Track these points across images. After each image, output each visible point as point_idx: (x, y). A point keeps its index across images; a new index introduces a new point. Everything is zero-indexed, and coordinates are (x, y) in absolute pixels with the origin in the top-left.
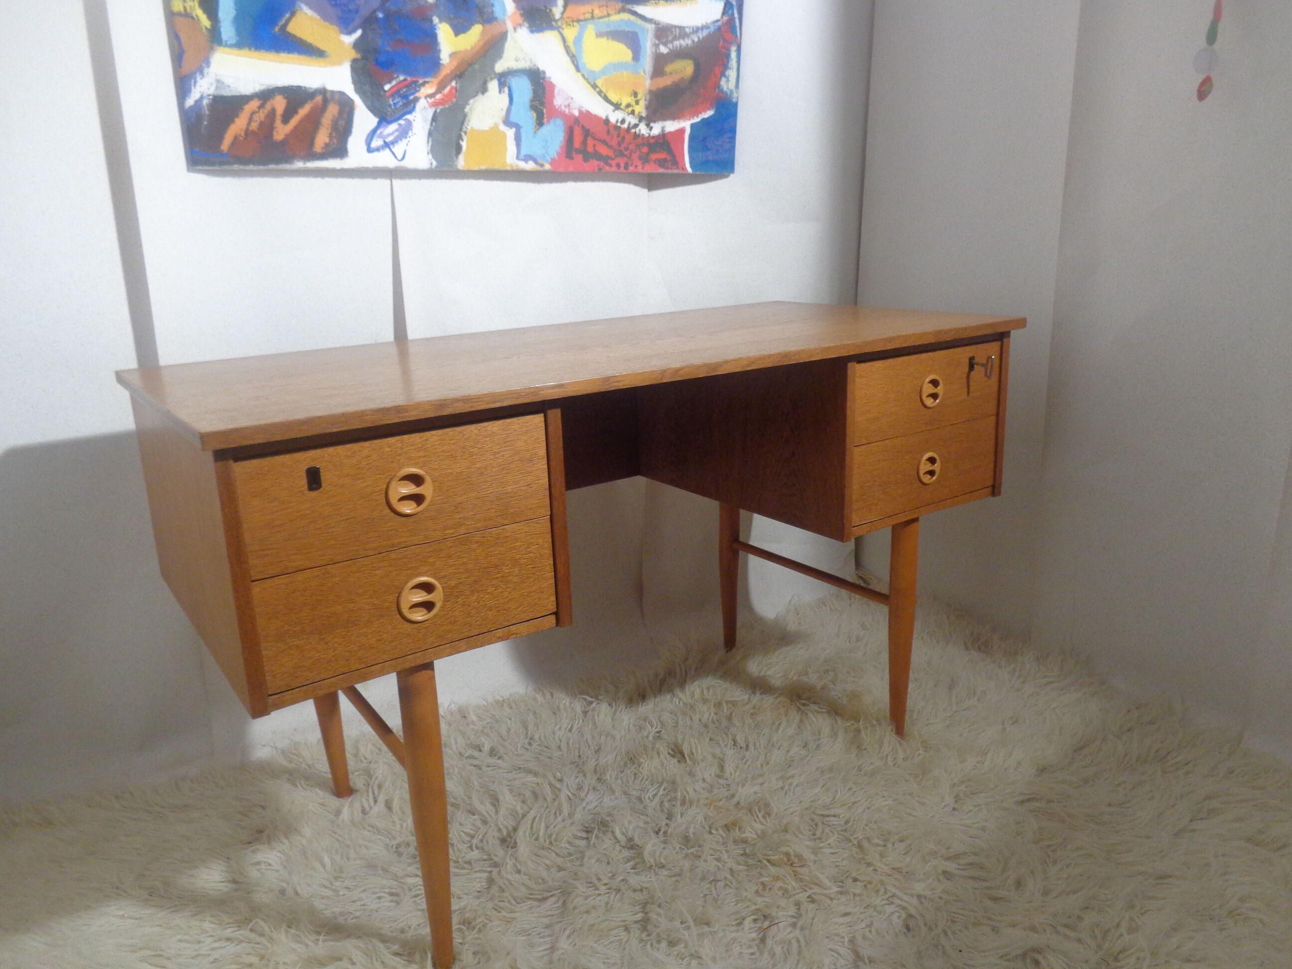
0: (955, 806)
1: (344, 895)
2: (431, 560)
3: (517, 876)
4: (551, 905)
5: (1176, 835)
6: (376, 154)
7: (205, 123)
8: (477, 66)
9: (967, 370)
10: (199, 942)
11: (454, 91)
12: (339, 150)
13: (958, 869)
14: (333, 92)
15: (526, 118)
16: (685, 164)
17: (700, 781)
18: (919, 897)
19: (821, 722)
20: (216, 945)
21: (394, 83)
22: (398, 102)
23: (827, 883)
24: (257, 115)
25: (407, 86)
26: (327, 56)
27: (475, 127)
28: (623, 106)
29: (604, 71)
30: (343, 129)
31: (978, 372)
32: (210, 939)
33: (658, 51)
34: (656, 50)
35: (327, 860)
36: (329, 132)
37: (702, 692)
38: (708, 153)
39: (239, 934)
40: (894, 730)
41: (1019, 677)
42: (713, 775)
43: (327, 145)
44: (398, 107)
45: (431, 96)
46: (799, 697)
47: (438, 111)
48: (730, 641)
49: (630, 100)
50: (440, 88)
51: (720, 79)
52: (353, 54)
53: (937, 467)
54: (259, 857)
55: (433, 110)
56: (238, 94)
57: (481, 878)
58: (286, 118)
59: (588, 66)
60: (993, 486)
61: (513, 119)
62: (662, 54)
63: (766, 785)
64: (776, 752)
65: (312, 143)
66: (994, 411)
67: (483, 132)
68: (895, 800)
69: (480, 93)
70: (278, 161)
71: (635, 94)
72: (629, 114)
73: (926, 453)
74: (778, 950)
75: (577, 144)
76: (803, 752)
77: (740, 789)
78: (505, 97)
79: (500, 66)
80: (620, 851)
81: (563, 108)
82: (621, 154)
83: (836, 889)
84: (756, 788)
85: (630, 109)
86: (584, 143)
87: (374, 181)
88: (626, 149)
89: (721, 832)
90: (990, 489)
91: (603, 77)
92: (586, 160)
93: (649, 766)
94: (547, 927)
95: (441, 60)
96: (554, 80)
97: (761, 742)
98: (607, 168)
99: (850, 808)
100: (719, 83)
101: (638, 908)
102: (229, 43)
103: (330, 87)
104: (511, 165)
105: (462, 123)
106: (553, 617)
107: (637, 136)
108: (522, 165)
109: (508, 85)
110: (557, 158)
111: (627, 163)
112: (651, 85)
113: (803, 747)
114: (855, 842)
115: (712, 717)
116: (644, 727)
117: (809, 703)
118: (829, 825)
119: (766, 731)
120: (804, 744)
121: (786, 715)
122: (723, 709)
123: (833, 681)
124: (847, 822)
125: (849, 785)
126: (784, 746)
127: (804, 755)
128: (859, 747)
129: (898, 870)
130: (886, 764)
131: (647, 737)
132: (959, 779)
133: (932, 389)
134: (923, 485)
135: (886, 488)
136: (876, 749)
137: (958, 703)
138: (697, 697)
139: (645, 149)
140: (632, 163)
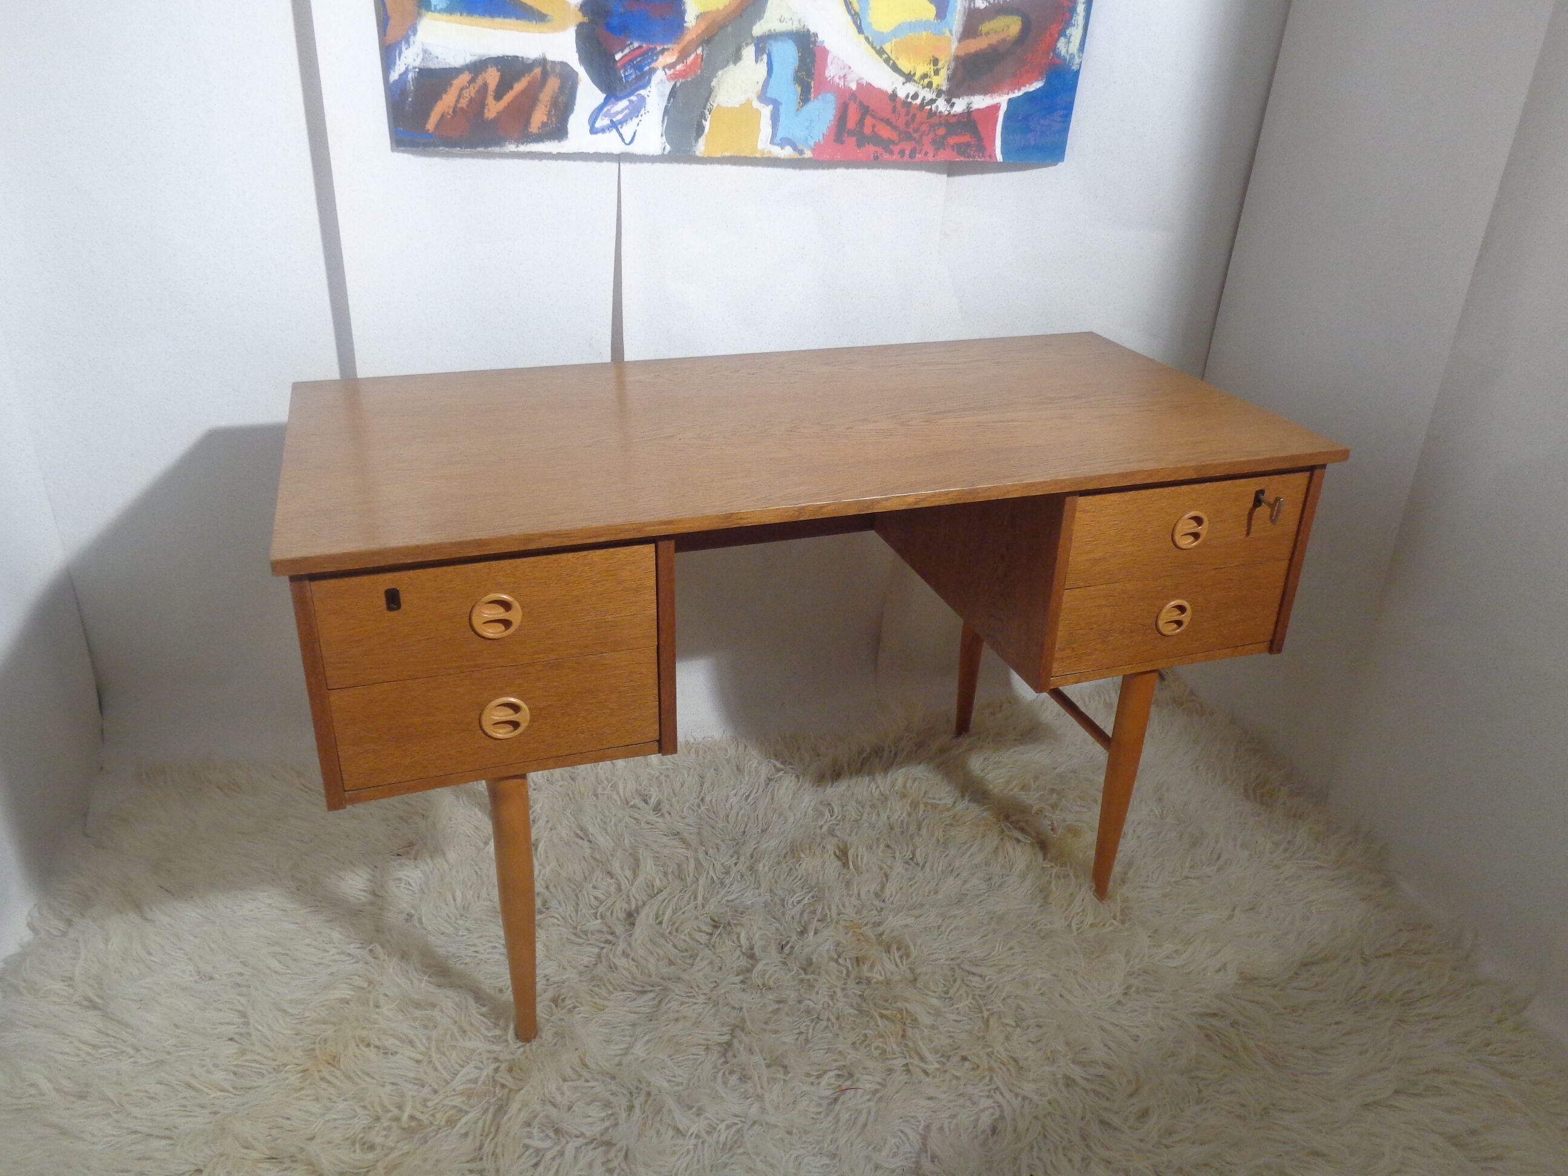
0: (1121, 999)
1: (462, 936)
2: (518, 682)
3: (624, 961)
4: (645, 1002)
5: (1367, 1106)
6: (600, 135)
7: (410, 99)
8: (729, 29)
9: (1251, 505)
10: (325, 951)
11: (700, 60)
12: (558, 131)
13: (1085, 1079)
14: (553, 63)
15: (787, 90)
16: (994, 151)
17: (854, 896)
18: (1024, 1098)
19: (1021, 856)
20: (337, 957)
21: (627, 51)
22: (630, 75)
23: (929, 1056)
24: (467, 90)
25: (642, 55)
26: (549, 21)
27: (723, 105)
28: (916, 78)
29: (895, 32)
30: (563, 108)
31: (1263, 511)
32: (334, 951)
33: (972, 5)
34: (970, 5)
35: (458, 894)
36: (547, 109)
37: (905, 783)
38: (1030, 136)
39: (359, 952)
40: (1093, 889)
41: (1286, 850)
42: (871, 892)
43: (544, 124)
44: (630, 80)
45: (671, 66)
46: (1007, 817)
47: (678, 85)
48: (963, 726)
49: (928, 69)
50: (683, 56)
51: (1058, 39)
52: (580, 18)
53: (1185, 618)
54: (401, 874)
55: (673, 83)
56: (447, 67)
57: (591, 952)
58: (498, 96)
59: (875, 27)
60: (1272, 642)
61: (770, 93)
62: (979, 9)
63: (921, 919)
64: (951, 880)
65: (527, 123)
66: (1288, 555)
67: (732, 109)
68: (1055, 975)
69: (731, 63)
70: (487, 144)
71: (935, 61)
72: (924, 87)
73: (1173, 600)
74: (845, 1116)
75: (851, 124)
76: (984, 886)
77: (890, 918)
78: (762, 67)
79: (758, 29)
80: (739, 957)
81: (837, 80)
82: (908, 137)
83: (937, 1066)
84: (910, 921)
85: (926, 81)
86: (861, 123)
87: (600, 164)
88: (916, 130)
89: (848, 962)
90: (1266, 645)
91: (894, 40)
92: (859, 145)
93: (808, 864)
94: (634, 1025)
95: (685, 22)
96: (828, 45)
97: (941, 864)
98: (886, 156)
99: (1001, 971)
100: (1056, 45)
101: (725, 1029)
102: (438, 8)
103: (550, 57)
104: (762, 152)
105: (707, 100)
106: (656, 744)
107: (932, 114)
108: (777, 152)
109: (767, 51)
111: (915, 148)
112: (957, 48)
113: (985, 881)
114: (986, 1014)
115: (902, 818)
116: (823, 815)
117: (1016, 828)
118: (967, 986)
119: (952, 851)
120: (988, 877)
121: (984, 836)
122: (919, 811)
123: (1054, 806)
124: (989, 987)
125: (1011, 944)
126: (964, 874)
127: (982, 892)
128: (1046, 897)
129: (1015, 1061)
130: (1069, 926)
131: (821, 827)
132: (1139, 969)
133: (1192, 527)
134: (1162, 637)
135: (1105, 637)
136: (1062, 906)
137: (1192, 867)
138: (896, 788)
139: (941, 131)
140: (922, 149)
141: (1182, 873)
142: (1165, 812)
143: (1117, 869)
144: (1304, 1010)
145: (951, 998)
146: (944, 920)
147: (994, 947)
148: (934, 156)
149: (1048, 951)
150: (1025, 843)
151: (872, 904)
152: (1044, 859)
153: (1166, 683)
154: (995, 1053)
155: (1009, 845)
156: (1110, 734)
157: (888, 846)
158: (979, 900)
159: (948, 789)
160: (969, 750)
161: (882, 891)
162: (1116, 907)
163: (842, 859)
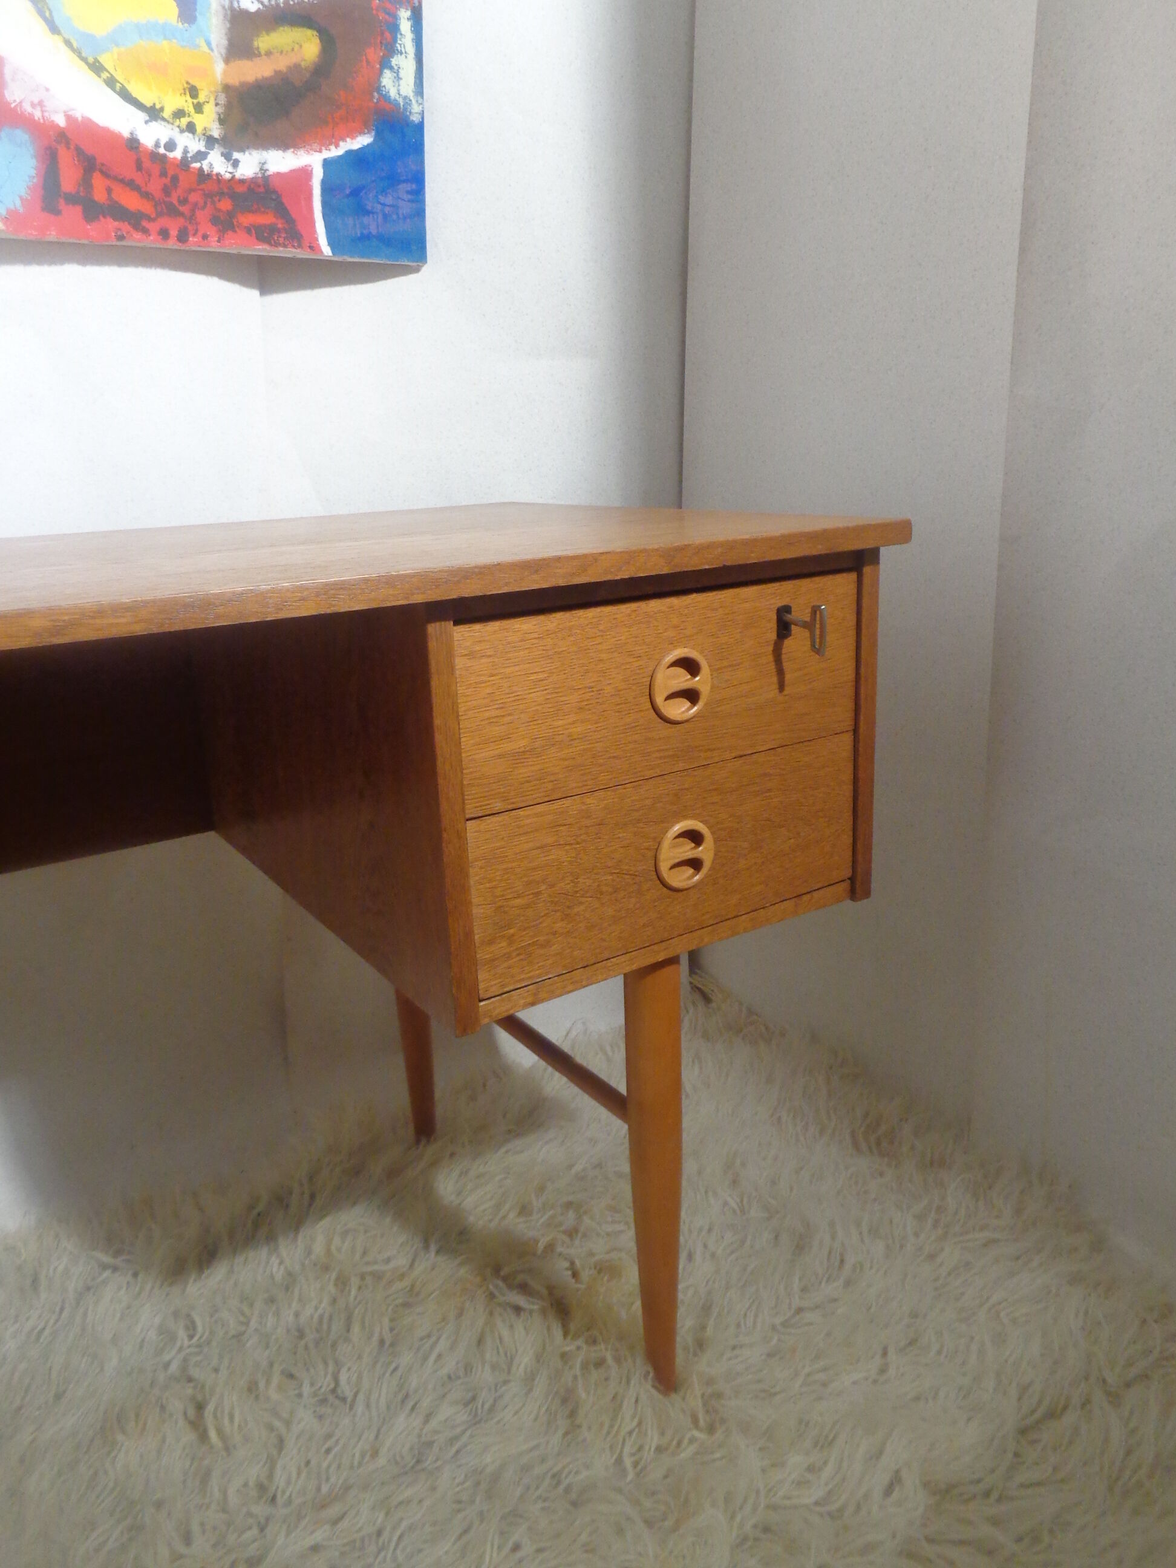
9: (774, 635)
16: (317, 239)
28: (167, 114)
31: (797, 643)
38: (366, 220)
40: (651, 1375)
41: (934, 1225)
46: (497, 1270)
48: (423, 1127)
49: (185, 102)
51: (380, 74)
53: (705, 852)
60: (852, 879)
63: (344, 1524)
66: (848, 724)
71: (193, 92)
72: (182, 131)
73: (678, 822)
76: (463, 1418)
77: (280, 1541)
81: (28, 108)
82: (172, 211)
84: (318, 1536)
85: (184, 121)
88: (184, 201)
90: (846, 885)
93: (131, 1453)
100: (379, 80)
107: (203, 177)
110: (21, 210)
111: (186, 228)
112: (225, 73)
113: (465, 1406)
115: (320, 1311)
116: (172, 1338)
117: (510, 1287)
119: (406, 1358)
120: (469, 1395)
121: (460, 1314)
122: (350, 1291)
123: (572, 1233)
125: (515, 1538)
126: (425, 1403)
127: (459, 1430)
128: (572, 1414)
130: (619, 1461)
131: (167, 1365)
132: (755, 1526)
133: (682, 680)
134: (671, 893)
135: (569, 907)
136: (602, 1425)
137: (804, 1290)
138: (313, 1257)
139: (225, 205)
140: (197, 230)
141: (790, 1304)
142: (745, 1200)
143: (685, 1323)
146: (388, 1515)
147: (484, 1552)
148: (219, 241)
149: (584, 1537)
150: (531, 1312)
151: (249, 1514)
152: (566, 1334)
156: (622, 1089)
157: (291, 1376)
158: (454, 1449)
159: (402, 1239)
160: (435, 1163)
161: (270, 1476)
162: (693, 1397)
163: (197, 1424)
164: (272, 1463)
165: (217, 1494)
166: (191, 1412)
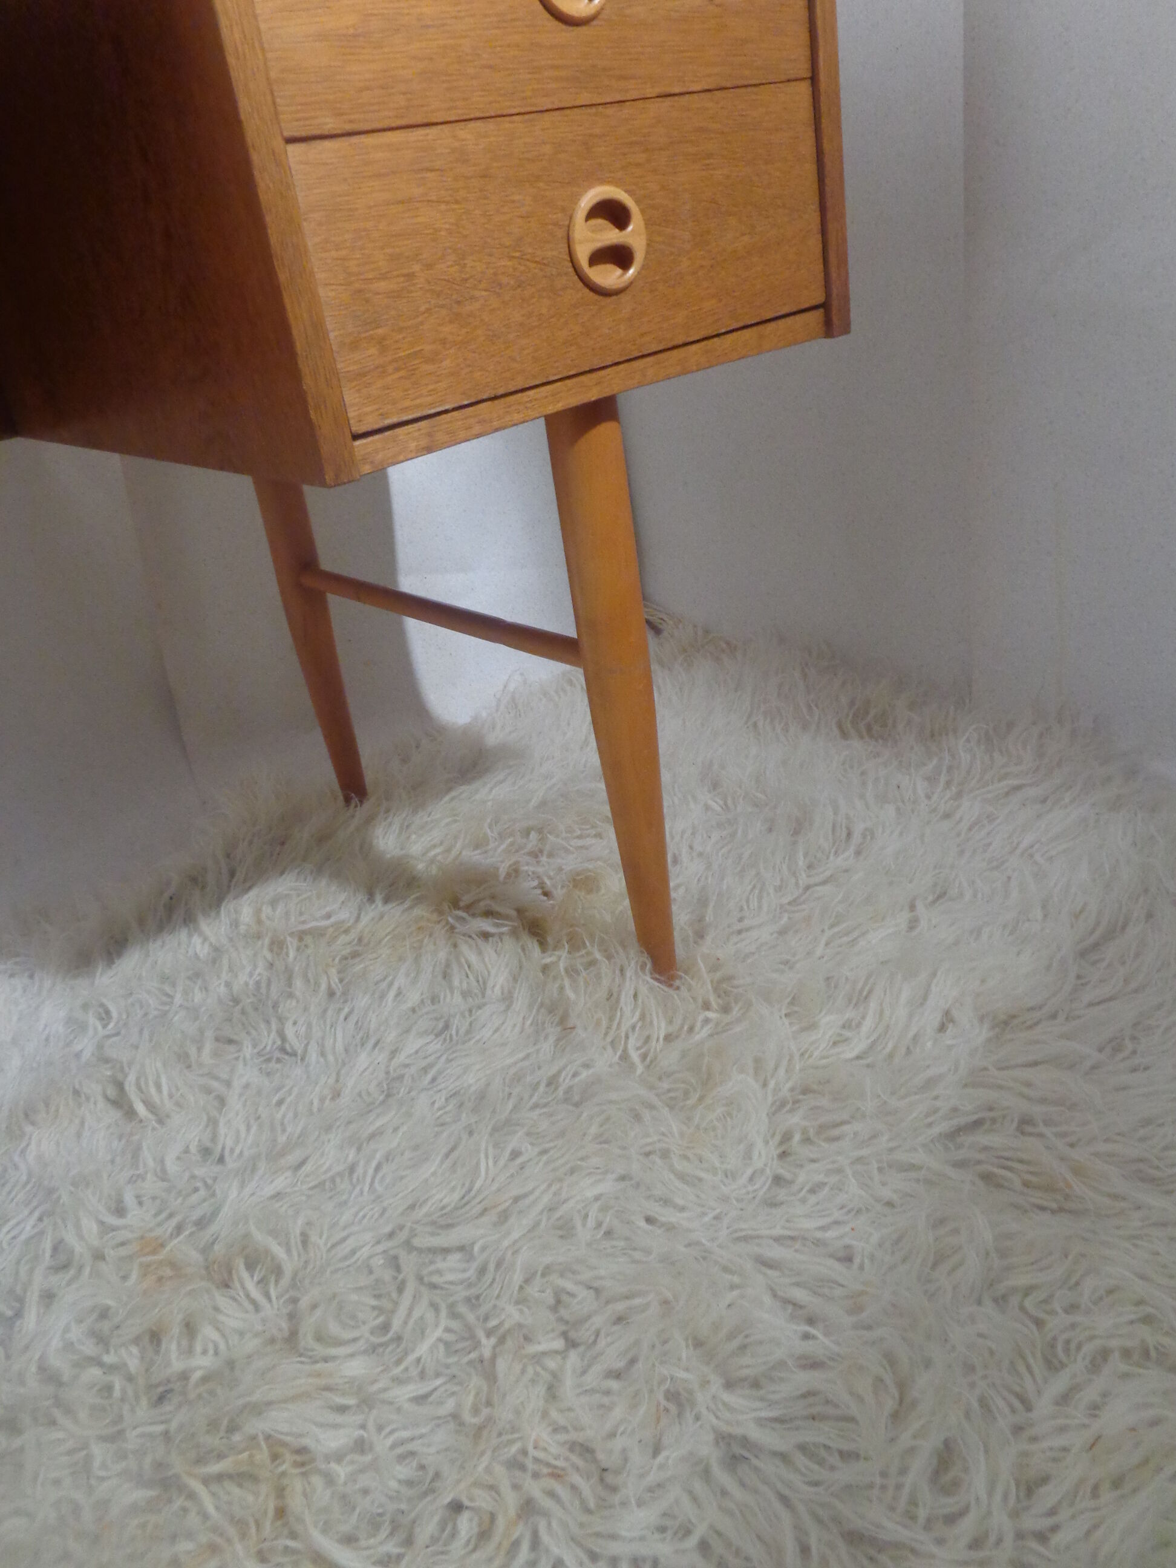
0: (781, 1171)
13: (772, 1423)
37: (258, 912)
40: (649, 966)
41: (948, 784)
42: (193, 1149)
46: (455, 904)
48: (351, 788)
53: (634, 235)
60: (827, 306)
63: (307, 1168)
64: (363, 1059)
66: (804, 70)
68: (623, 1178)
73: (590, 187)
76: (436, 1046)
77: (233, 1194)
84: (281, 1182)
90: (817, 316)
93: (44, 1143)
97: (339, 1036)
113: (437, 1036)
114: (487, 1345)
115: (256, 977)
116: (83, 1027)
117: (473, 915)
118: (434, 1286)
119: (362, 1001)
120: (441, 1025)
121: (418, 951)
122: (287, 954)
123: (535, 855)
124: (482, 1271)
125: (512, 1146)
126: (391, 1036)
127: (432, 1058)
128: (563, 1020)
129: (585, 1450)
130: (625, 1056)
131: (78, 1055)
132: (792, 1090)
134: (596, 297)
135: (458, 302)
136: (598, 1023)
137: (810, 867)
138: (242, 928)
141: (797, 884)
142: (729, 802)
143: (681, 918)
144: (1133, 1038)
145: (398, 1339)
146: (359, 1149)
147: (478, 1164)
149: (594, 1130)
150: (501, 935)
151: (194, 1178)
152: (544, 951)
153: (665, 634)
154: (530, 1449)
155: (464, 948)
156: (571, 632)
158: (429, 1077)
159: (343, 897)
160: (369, 820)
161: (214, 1138)
162: (702, 985)
163: (120, 1102)
164: (213, 1122)
165: (151, 1163)
166: (111, 1092)
